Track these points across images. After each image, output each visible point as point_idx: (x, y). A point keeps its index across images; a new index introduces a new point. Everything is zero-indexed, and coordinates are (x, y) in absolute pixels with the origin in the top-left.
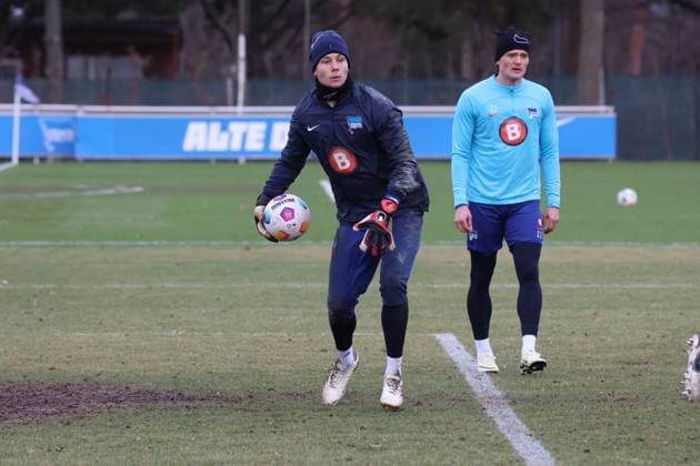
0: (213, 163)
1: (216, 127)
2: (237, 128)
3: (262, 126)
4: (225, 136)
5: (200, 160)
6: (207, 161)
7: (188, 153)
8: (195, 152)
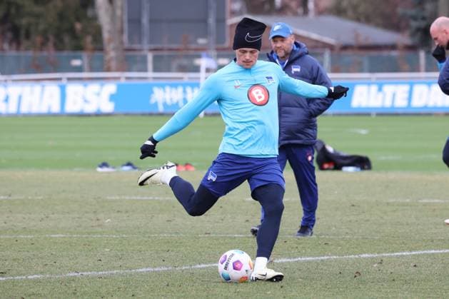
0: (374, 117)
1: (374, 88)
2: (388, 89)
3: (406, 88)
4: (380, 95)
5: (364, 114)
6: (369, 115)
7: (355, 108)
8: (359, 108)
